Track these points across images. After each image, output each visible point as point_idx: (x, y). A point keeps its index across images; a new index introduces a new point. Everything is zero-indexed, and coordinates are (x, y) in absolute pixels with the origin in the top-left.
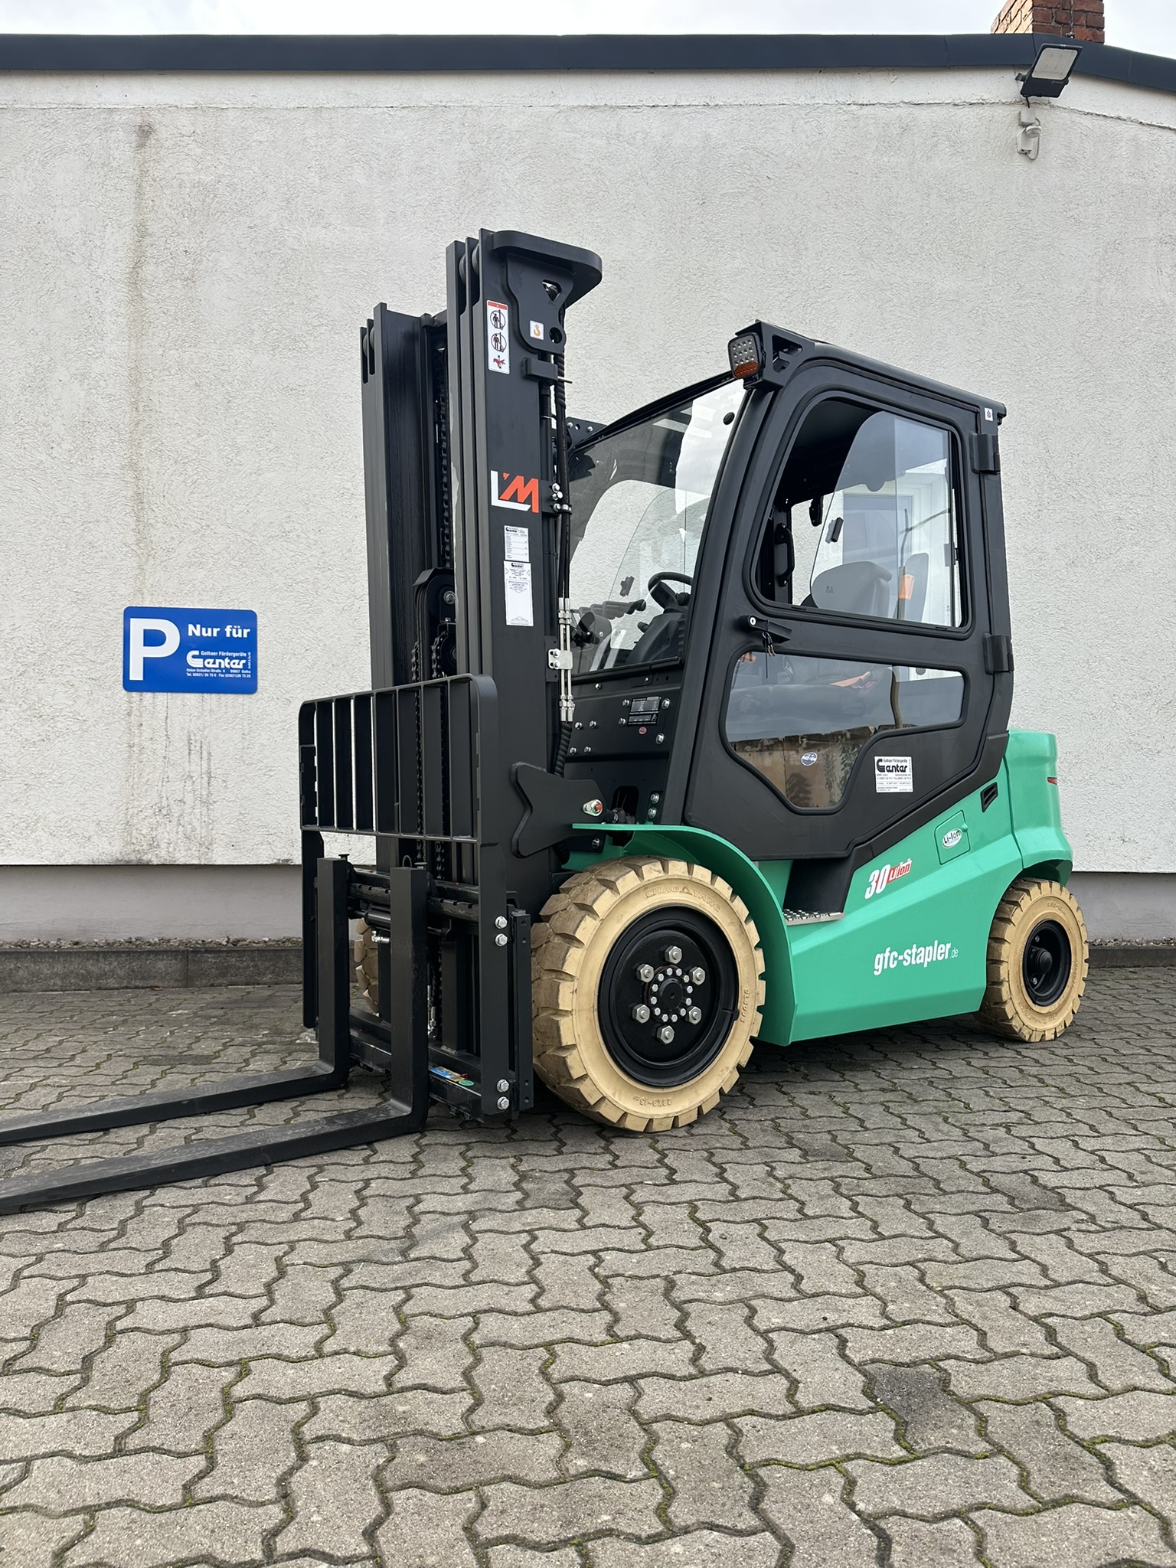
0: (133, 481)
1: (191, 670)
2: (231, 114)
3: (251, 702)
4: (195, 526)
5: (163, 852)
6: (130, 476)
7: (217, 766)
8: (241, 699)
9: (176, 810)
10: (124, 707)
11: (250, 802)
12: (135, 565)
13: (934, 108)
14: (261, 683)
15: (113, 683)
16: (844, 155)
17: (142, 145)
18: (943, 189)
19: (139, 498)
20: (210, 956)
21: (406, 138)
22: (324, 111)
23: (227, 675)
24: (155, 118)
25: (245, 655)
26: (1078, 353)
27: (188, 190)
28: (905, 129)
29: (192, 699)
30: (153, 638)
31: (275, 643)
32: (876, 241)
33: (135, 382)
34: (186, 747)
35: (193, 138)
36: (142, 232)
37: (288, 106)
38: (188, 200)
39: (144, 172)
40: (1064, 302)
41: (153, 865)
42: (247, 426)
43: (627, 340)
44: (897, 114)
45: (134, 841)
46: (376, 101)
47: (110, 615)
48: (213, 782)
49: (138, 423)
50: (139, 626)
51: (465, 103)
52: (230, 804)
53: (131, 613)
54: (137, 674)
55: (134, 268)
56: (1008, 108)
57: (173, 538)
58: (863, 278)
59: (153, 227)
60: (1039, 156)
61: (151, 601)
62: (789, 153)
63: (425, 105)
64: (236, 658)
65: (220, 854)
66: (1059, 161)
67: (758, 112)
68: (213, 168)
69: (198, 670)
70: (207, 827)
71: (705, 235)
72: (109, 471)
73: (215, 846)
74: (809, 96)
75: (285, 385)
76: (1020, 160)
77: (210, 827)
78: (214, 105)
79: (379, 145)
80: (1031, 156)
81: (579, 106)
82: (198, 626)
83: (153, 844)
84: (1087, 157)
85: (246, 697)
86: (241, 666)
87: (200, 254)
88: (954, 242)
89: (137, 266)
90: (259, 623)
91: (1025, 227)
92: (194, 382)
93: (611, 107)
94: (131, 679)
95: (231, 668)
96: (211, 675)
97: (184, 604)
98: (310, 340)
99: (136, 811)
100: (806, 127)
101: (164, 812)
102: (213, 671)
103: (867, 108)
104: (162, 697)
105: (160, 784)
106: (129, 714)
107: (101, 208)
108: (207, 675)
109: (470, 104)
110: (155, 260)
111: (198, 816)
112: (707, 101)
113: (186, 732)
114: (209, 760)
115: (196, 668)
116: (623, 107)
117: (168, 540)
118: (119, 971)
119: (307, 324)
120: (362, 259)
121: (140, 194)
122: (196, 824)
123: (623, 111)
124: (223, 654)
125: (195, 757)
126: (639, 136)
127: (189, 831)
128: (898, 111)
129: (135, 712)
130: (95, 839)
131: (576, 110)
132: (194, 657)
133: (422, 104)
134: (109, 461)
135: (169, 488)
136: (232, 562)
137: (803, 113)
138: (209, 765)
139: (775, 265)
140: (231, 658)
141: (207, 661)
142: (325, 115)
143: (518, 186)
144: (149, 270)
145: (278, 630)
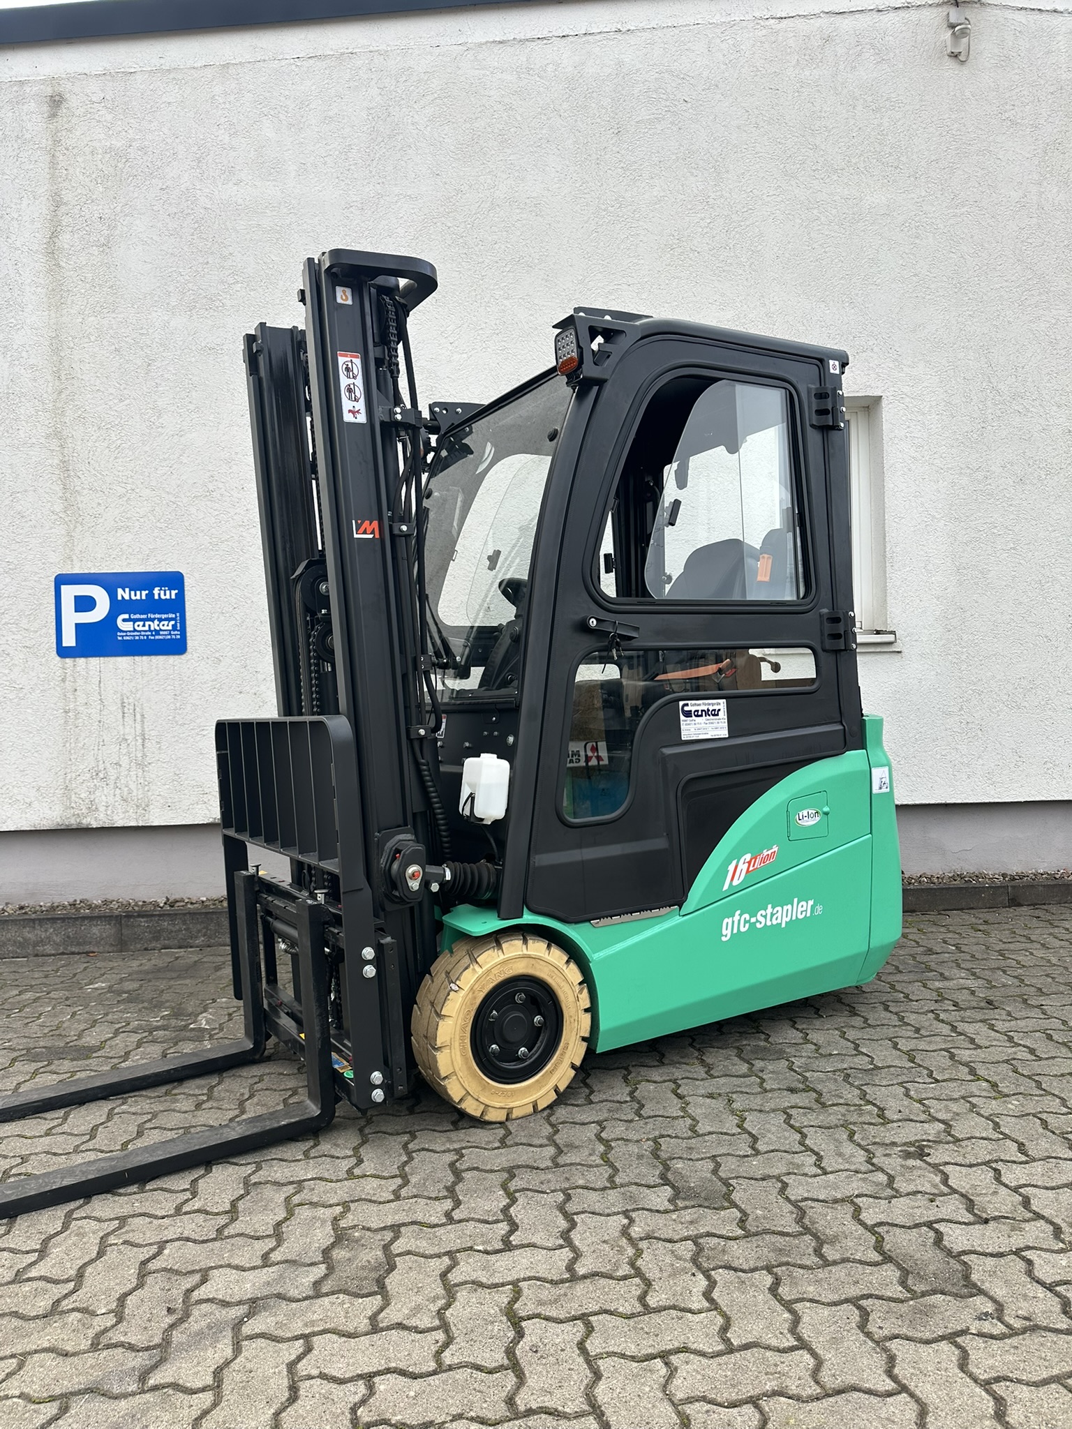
0: (58, 449)
1: (122, 634)
2: (138, 76)
3: (180, 663)
4: (121, 490)
5: (102, 815)
6: (54, 444)
7: (151, 727)
8: (172, 659)
9: (113, 773)
10: (58, 674)
11: (183, 763)
12: (63, 532)
13: (857, 16)
14: (190, 643)
15: (47, 650)
16: (764, 72)
17: (54, 115)
18: (870, 99)
19: (65, 466)
20: (142, 920)
21: (313, 87)
22: (231, 67)
23: (157, 637)
24: (66, 87)
25: (174, 616)
26: (1019, 260)
27: (100, 156)
28: (827, 40)
29: (123, 662)
30: (85, 604)
31: (203, 602)
32: (801, 158)
33: (56, 351)
34: (120, 711)
35: (103, 105)
36: (57, 202)
37: (195, 65)
38: (100, 166)
39: (57, 142)
40: (1002, 208)
41: (92, 828)
42: (168, 388)
43: (546, 277)
44: (818, 25)
45: (73, 805)
46: (282, 53)
47: (41, 584)
48: (148, 744)
49: (61, 392)
50: (69, 592)
51: (371, 48)
52: (164, 765)
53: (61, 580)
54: (69, 640)
55: (50, 238)
56: (935, 11)
57: (99, 504)
58: (788, 197)
59: (67, 196)
60: (970, 56)
61: (81, 567)
62: (705, 74)
63: (332, 53)
64: (166, 619)
65: (157, 815)
66: (992, 61)
67: (672, 34)
68: (124, 133)
69: (128, 634)
70: (143, 788)
71: (622, 165)
72: (34, 440)
73: (151, 807)
74: (724, 14)
75: (203, 345)
76: (950, 63)
77: (146, 788)
78: (122, 70)
79: (287, 97)
80: (962, 58)
81: (487, 42)
82: (127, 590)
83: (92, 807)
84: (1022, 55)
85: (176, 657)
86: (170, 628)
87: (115, 220)
88: (883, 153)
89: (54, 235)
90: (186, 584)
91: (958, 133)
92: (113, 347)
93: (521, 41)
94: (64, 645)
95: (161, 630)
96: (142, 637)
97: (113, 569)
98: (225, 298)
99: (74, 775)
100: (724, 46)
101: (101, 775)
102: (143, 633)
103: (785, 22)
104: (94, 662)
105: (96, 747)
106: (63, 680)
107: (17, 181)
108: (137, 638)
109: (377, 48)
110: (70, 229)
111: (134, 779)
112: (619, 27)
113: (119, 695)
114: (143, 722)
115: (126, 632)
116: (533, 40)
117: (95, 506)
118: (55, 938)
119: (223, 282)
120: (274, 213)
121: (53, 164)
122: (133, 786)
123: (532, 43)
124: (153, 616)
125: (129, 720)
126: (550, 68)
127: (125, 794)
128: (817, 23)
129: (69, 678)
130: (36, 804)
131: (484, 47)
132: (124, 620)
133: (329, 53)
134: (34, 431)
135: (93, 455)
136: (158, 524)
137: (717, 30)
138: (143, 727)
139: (696, 191)
140: (160, 620)
141: (137, 624)
142: (232, 70)
143: (429, 128)
144: (65, 239)
145: (206, 589)
